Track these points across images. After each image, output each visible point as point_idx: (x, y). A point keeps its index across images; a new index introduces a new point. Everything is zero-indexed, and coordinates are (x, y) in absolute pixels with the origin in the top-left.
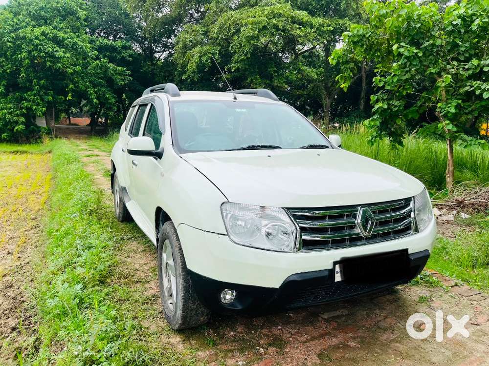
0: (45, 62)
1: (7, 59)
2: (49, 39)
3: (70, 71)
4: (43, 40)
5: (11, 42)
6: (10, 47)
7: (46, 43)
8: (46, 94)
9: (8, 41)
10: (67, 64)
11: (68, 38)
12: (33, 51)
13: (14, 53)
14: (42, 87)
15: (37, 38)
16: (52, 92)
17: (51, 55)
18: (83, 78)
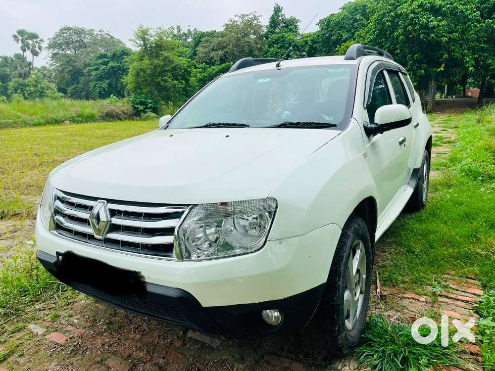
0: (419, 35)
1: (387, 39)
2: (426, 10)
3: (444, 39)
4: (420, 12)
5: (389, 21)
6: (389, 26)
7: (422, 14)
8: (420, 68)
9: (387, 21)
10: (443, 33)
11: (447, 4)
12: (408, 25)
13: (393, 32)
14: (415, 62)
15: (413, 12)
16: (425, 65)
17: (425, 27)
18: (461, 46)
